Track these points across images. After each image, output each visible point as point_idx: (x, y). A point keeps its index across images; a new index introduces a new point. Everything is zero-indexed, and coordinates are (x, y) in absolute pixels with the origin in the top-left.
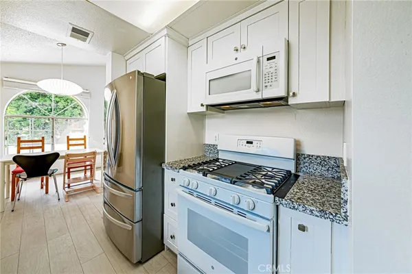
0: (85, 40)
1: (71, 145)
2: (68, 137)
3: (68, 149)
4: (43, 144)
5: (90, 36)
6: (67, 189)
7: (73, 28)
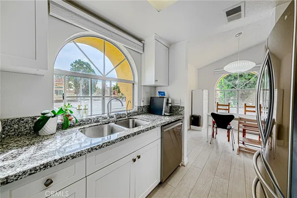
0: (239, 17)
1: (247, 111)
2: (245, 104)
3: (245, 114)
4: (229, 108)
5: (242, 9)
6: (241, 145)
7: (227, 12)
